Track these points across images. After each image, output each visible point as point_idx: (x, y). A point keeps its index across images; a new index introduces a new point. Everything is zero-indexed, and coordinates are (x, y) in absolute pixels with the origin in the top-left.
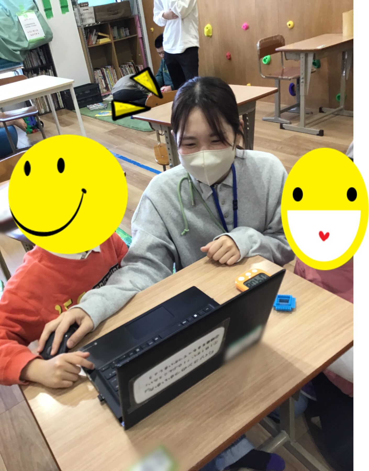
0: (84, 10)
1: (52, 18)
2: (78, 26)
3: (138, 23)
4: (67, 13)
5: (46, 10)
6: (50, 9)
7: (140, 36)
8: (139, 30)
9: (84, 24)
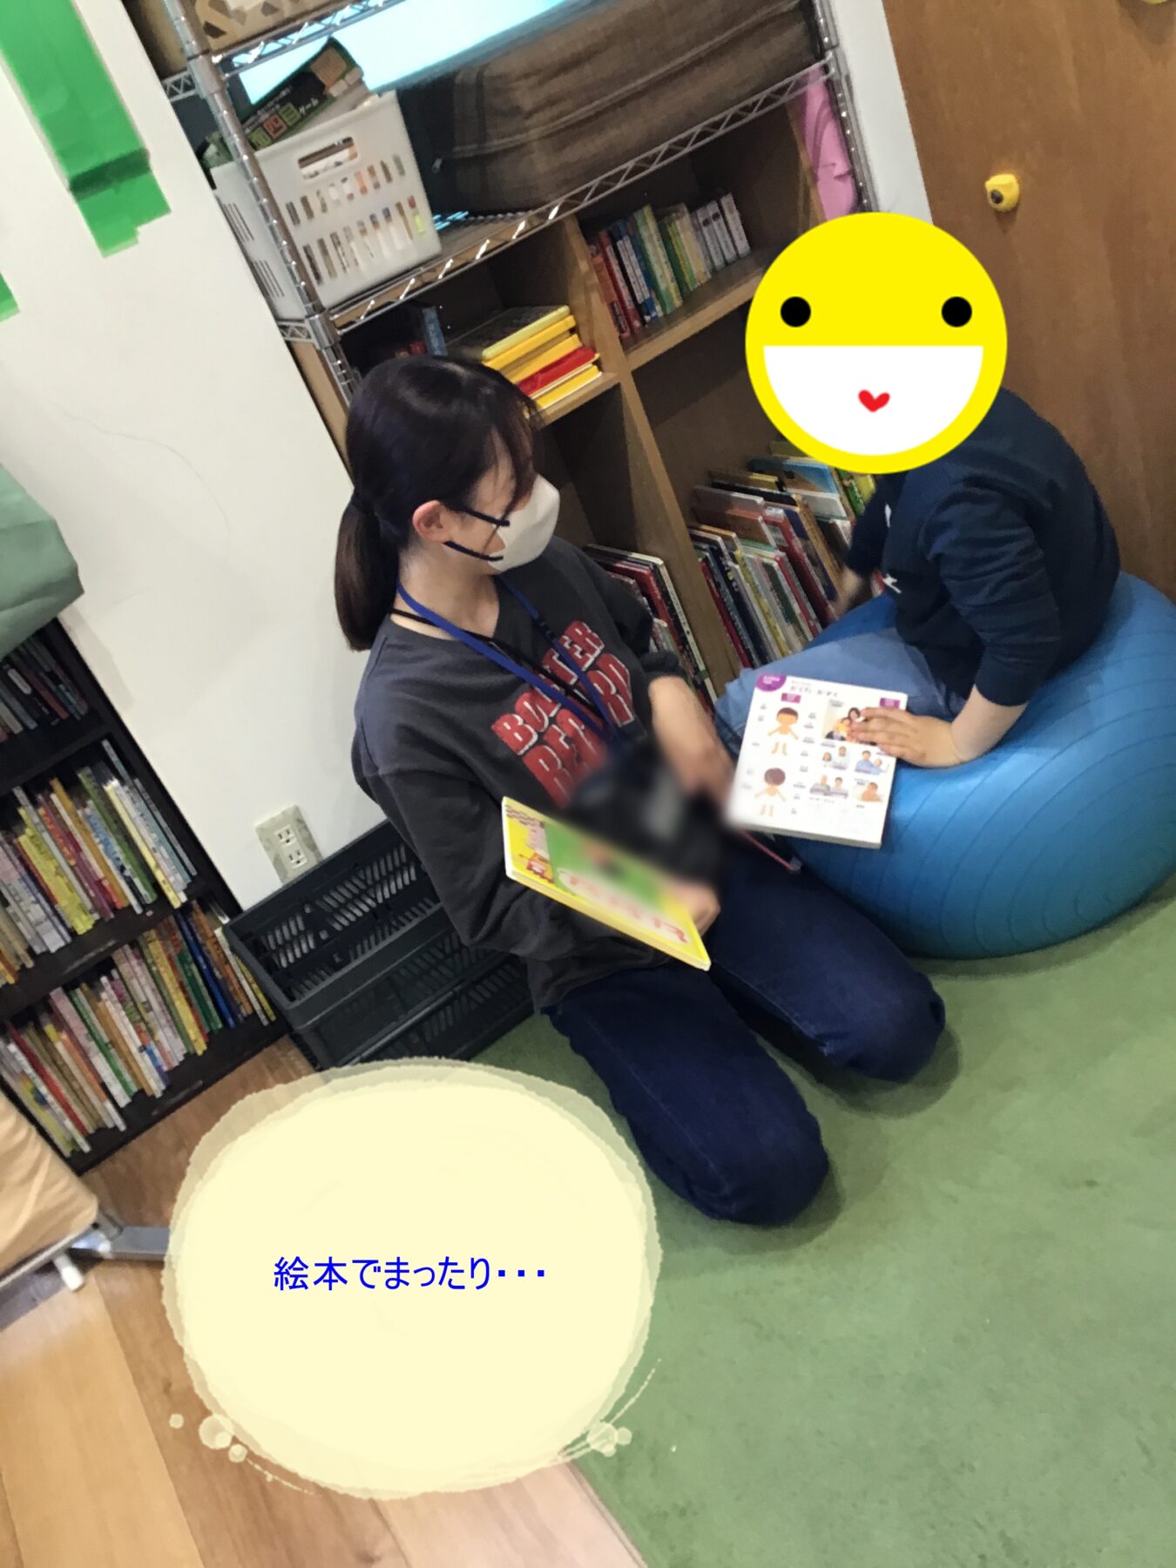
0: (305, 161)
3: (829, 137)
9: (329, 294)
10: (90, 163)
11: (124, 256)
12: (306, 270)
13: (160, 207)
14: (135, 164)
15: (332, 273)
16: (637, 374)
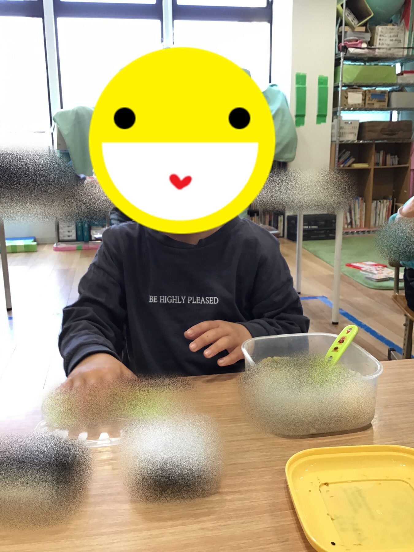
0: (346, 123)
1: (302, 127)
2: (332, 142)
4: (323, 124)
5: (297, 116)
6: (303, 116)
9: (341, 139)
10: (321, 114)
11: (319, 125)
12: (340, 135)
13: (325, 121)
14: (325, 116)
15: (342, 136)
16: (375, 169)
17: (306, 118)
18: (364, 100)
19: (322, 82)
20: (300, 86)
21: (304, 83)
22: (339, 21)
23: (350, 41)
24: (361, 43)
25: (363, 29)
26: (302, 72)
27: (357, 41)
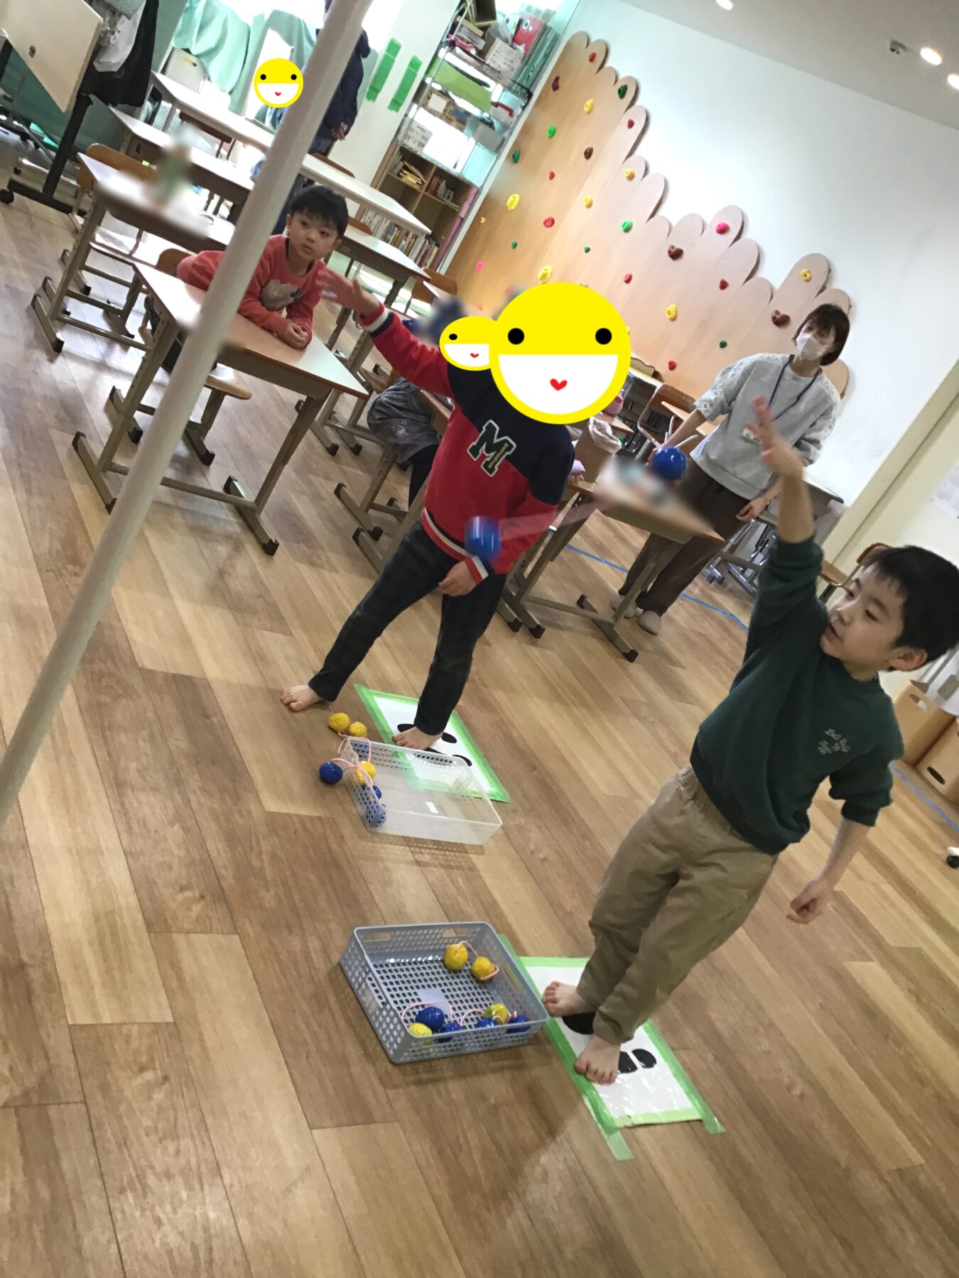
1: (371, 102)
2: (394, 138)
4: (393, 112)
5: (371, 87)
6: (377, 91)
7: (462, 215)
8: (466, 206)
10: (397, 99)
11: (389, 111)
12: (406, 136)
13: (397, 111)
14: (400, 104)
16: (424, 195)
17: (380, 95)
18: (445, 110)
19: (414, 64)
20: (392, 57)
21: (395, 54)
22: (462, 7)
23: (462, 39)
24: (471, 47)
25: (480, 33)
26: (399, 41)
27: (468, 43)
